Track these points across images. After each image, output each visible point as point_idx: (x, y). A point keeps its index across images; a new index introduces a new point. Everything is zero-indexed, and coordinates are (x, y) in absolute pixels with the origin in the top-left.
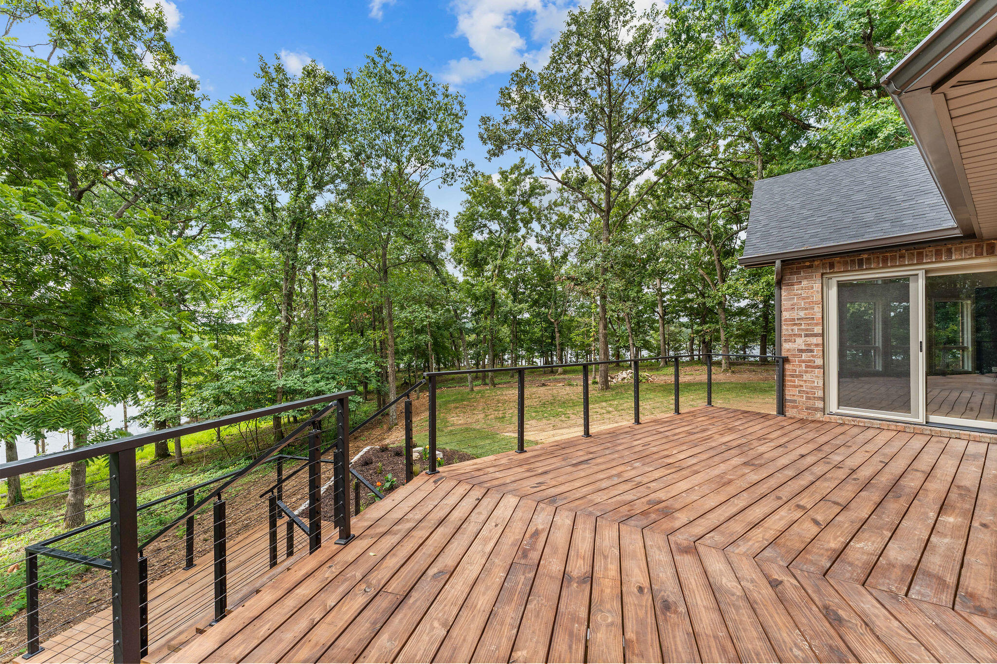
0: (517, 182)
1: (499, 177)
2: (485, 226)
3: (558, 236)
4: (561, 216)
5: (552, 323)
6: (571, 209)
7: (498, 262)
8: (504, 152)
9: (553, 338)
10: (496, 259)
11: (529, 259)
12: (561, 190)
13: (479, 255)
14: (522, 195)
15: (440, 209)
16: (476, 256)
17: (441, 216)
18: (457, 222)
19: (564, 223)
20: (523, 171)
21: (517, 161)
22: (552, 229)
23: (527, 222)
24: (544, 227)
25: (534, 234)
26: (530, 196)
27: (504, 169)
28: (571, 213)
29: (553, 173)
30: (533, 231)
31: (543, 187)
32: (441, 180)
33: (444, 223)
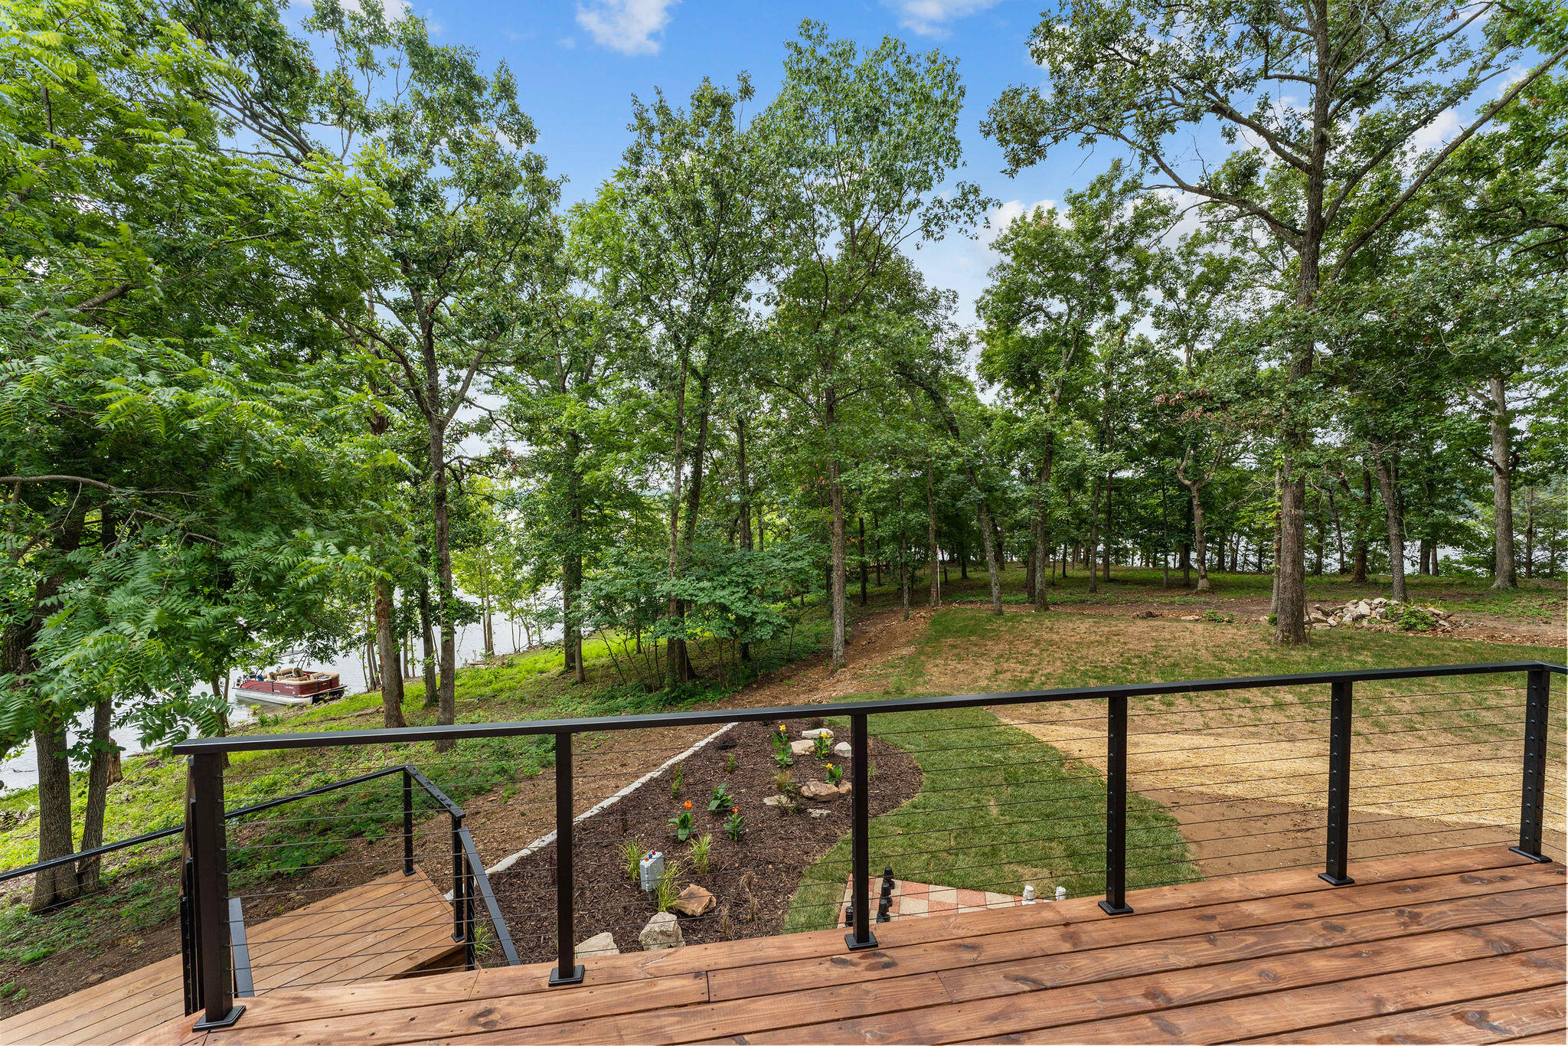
0: (1105, 211)
1: (1068, 209)
2: (1039, 308)
3: (1202, 310)
4: (1211, 262)
5: (1187, 488)
6: (1235, 245)
7: (1061, 373)
8: (1049, 151)
9: (1189, 516)
10: (1057, 369)
11: (1139, 362)
12: (1203, 209)
13: (1025, 365)
14: (1116, 236)
15: (941, 288)
16: (1020, 368)
17: (943, 301)
18: (981, 308)
19: (1218, 277)
20: (1117, 187)
21: (1105, 169)
22: (1192, 294)
23: (1131, 291)
24: (1171, 294)
25: (1151, 309)
26: (1133, 235)
27: (1077, 191)
28: (1237, 253)
29: (1170, 172)
30: (1148, 304)
31: (1164, 211)
32: (921, 233)
33: (950, 313)
